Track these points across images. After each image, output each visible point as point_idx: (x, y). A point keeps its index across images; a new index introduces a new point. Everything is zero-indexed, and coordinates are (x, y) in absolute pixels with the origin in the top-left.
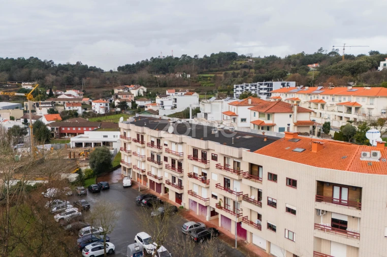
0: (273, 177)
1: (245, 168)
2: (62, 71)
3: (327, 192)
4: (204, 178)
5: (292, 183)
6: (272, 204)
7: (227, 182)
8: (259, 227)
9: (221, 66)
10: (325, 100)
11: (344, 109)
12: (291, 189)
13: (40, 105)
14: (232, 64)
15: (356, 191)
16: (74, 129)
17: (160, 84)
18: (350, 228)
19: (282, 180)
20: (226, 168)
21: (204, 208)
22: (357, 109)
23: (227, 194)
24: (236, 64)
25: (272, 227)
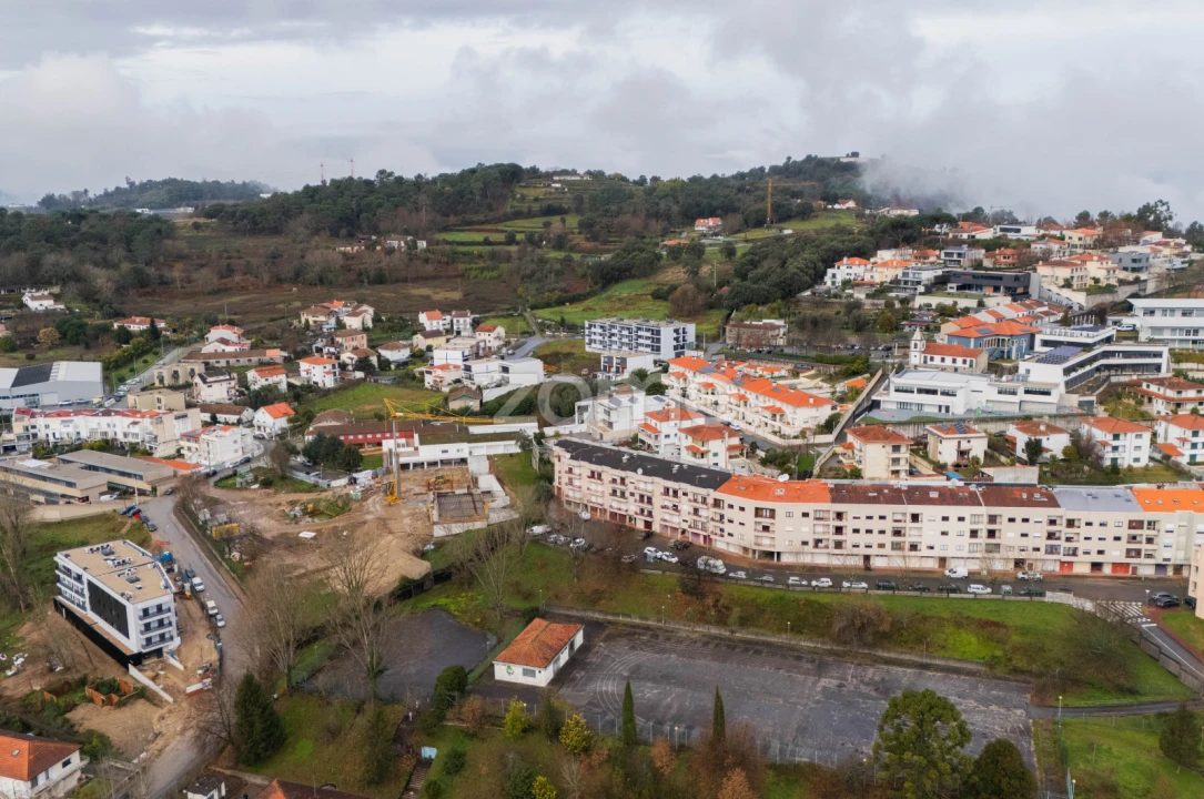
0: (731, 506)
1: (710, 501)
2: (93, 244)
3: (760, 512)
4: (675, 508)
5: (742, 509)
6: (730, 521)
7: (696, 511)
8: (722, 536)
9: (490, 207)
10: (748, 395)
11: (768, 414)
12: (742, 513)
13: (209, 379)
14: (514, 198)
15: (773, 511)
16: (360, 437)
17: (368, 277)
18: (771, 529)
19: (736, 508)
20: (695, 501)
21: (675, 529)
22: (782, 416)
23: (696, 518)
24: (523, 198)
25: (730, 535)
